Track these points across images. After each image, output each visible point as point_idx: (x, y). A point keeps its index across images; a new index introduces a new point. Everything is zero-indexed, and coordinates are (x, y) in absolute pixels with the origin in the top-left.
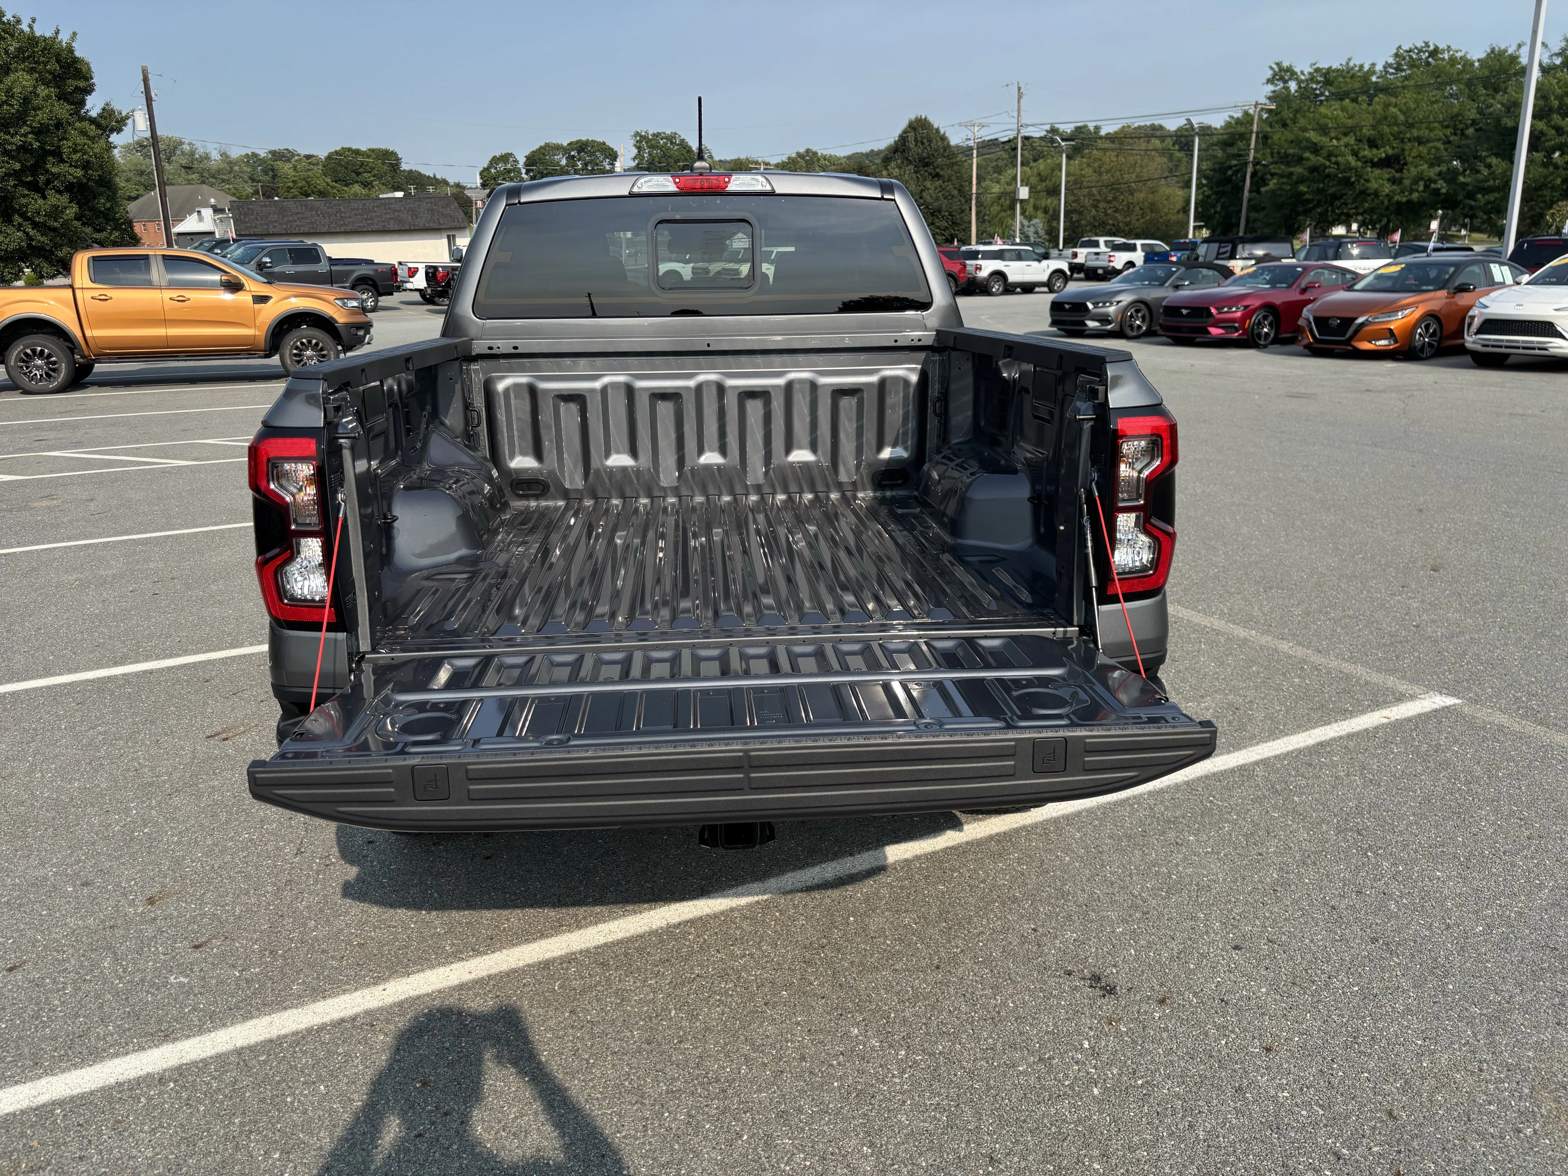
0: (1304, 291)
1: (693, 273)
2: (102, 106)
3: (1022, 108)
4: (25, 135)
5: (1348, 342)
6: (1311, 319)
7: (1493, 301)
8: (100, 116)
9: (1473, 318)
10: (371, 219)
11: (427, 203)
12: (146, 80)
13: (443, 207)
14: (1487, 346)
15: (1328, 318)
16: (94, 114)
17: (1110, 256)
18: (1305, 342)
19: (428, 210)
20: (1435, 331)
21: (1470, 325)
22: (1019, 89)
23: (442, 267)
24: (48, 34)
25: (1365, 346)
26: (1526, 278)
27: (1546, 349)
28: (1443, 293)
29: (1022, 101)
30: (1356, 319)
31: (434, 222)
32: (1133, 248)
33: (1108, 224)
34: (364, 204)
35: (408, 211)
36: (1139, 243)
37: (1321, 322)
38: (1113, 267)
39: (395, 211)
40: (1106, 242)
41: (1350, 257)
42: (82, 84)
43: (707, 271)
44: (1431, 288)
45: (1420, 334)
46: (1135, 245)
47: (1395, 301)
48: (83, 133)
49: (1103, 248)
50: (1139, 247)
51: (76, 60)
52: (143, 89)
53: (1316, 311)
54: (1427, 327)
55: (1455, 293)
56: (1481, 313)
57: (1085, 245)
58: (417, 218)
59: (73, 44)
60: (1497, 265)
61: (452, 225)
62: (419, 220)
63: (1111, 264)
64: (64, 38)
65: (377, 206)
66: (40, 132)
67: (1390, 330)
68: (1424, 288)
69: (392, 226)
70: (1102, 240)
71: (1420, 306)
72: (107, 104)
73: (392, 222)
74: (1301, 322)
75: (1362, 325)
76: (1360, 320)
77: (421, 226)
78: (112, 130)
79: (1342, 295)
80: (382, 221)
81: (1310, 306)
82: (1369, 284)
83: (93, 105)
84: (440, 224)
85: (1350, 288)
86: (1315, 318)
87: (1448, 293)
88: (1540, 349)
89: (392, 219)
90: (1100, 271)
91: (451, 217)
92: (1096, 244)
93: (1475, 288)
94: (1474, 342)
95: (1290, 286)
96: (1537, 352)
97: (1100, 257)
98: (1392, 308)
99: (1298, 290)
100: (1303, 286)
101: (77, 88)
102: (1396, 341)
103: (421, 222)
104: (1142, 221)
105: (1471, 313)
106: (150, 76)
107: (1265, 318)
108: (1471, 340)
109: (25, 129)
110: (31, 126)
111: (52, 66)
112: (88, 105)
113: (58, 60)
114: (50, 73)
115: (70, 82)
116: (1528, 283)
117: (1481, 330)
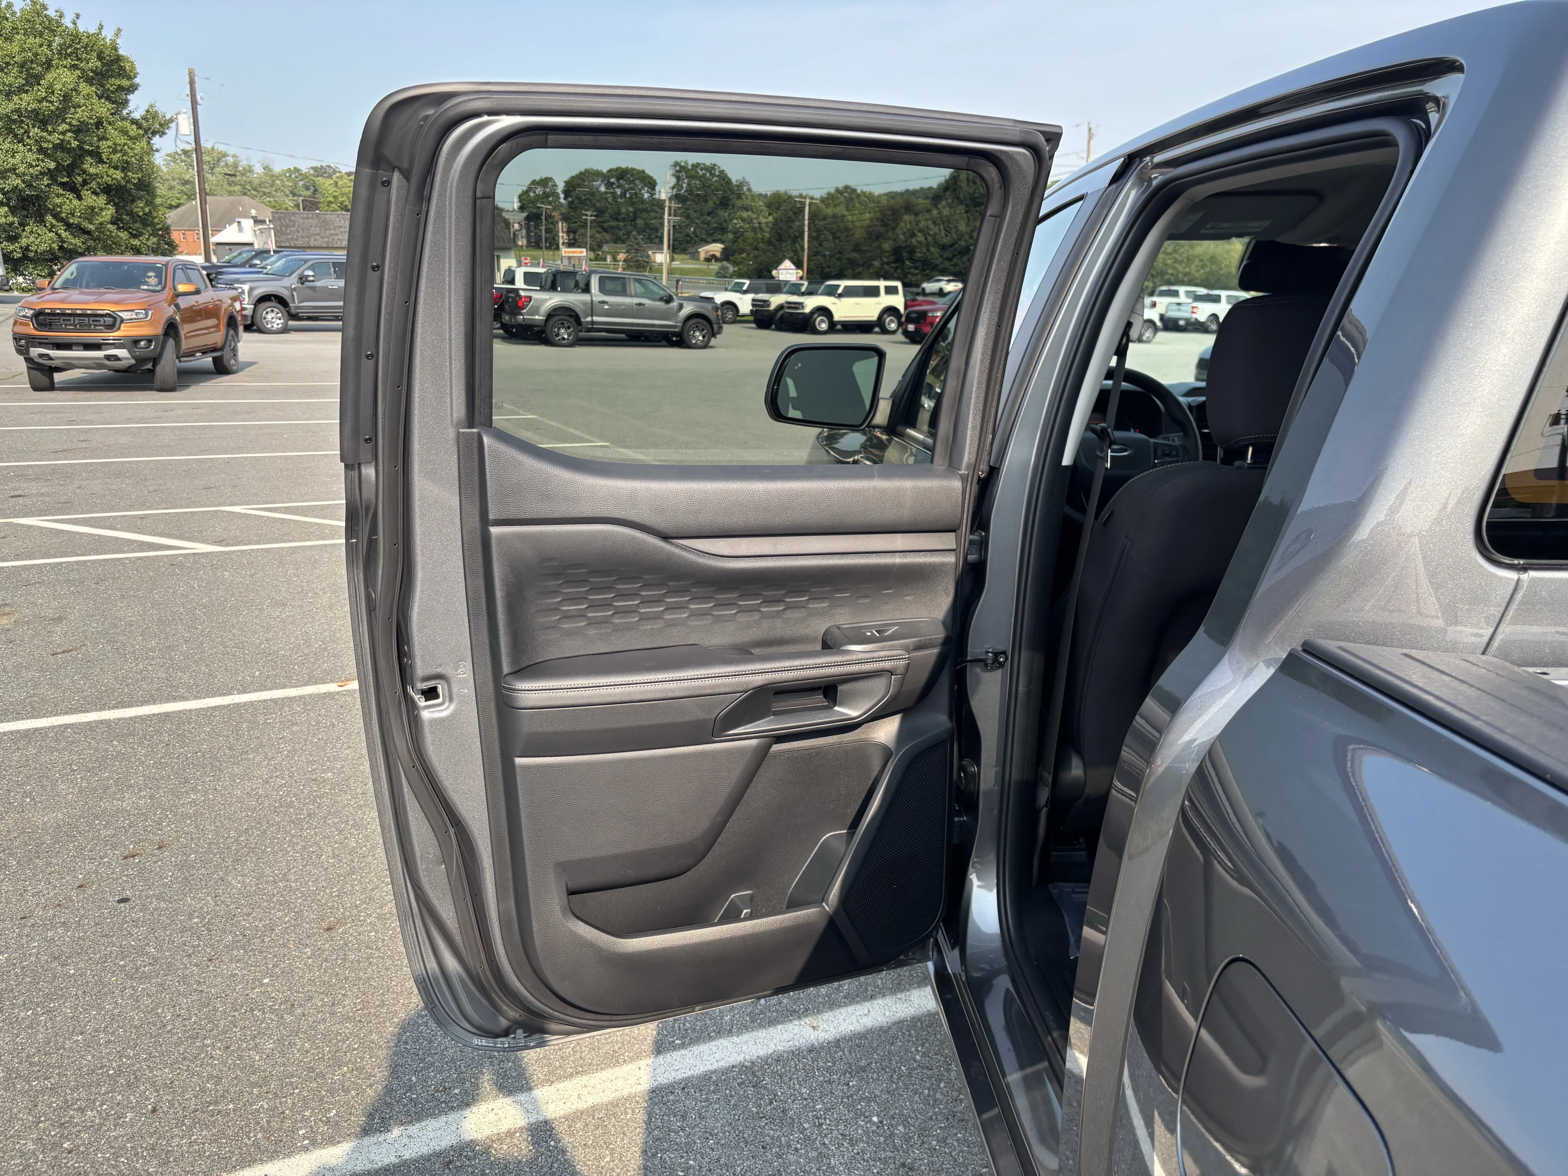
1: (753, 305)
2: (146, 107)
3: (1092, 150)
4: (64, 133)
8: (145, 118)
12: (192, 83)
16: (137, 115)
17: (1193, 307)
22: (1090, 129)
24: (92, 30)
29: (1092, 142)
32: (1216, 299)
38: (1196, 319)
40: (1187, 292)
42: (125, 83)
43: (766, 303)
48: (124, 132)
49: (1183, 298)
50: (1223, 299)
51: (120, 58)
52: (188, 92)
57: (1163, 294)
59: (118, 41)
63: (1194, 316)
64: (108, 34)
66: (79, 130)
70: (1182, 290)
72: (151, 106)
78: (154, 133)
83: (136, 106)
90: (1182, 323)
92: (1175, 294)
97: (1182, 308)
101: (120, 88)
106: (196, 79)
109: (64, 127)
110: (70, 124)
111: (94, 63)
112: (131, 106)
113: (100, 57)
114: (92, 71)
115: (112, 81)
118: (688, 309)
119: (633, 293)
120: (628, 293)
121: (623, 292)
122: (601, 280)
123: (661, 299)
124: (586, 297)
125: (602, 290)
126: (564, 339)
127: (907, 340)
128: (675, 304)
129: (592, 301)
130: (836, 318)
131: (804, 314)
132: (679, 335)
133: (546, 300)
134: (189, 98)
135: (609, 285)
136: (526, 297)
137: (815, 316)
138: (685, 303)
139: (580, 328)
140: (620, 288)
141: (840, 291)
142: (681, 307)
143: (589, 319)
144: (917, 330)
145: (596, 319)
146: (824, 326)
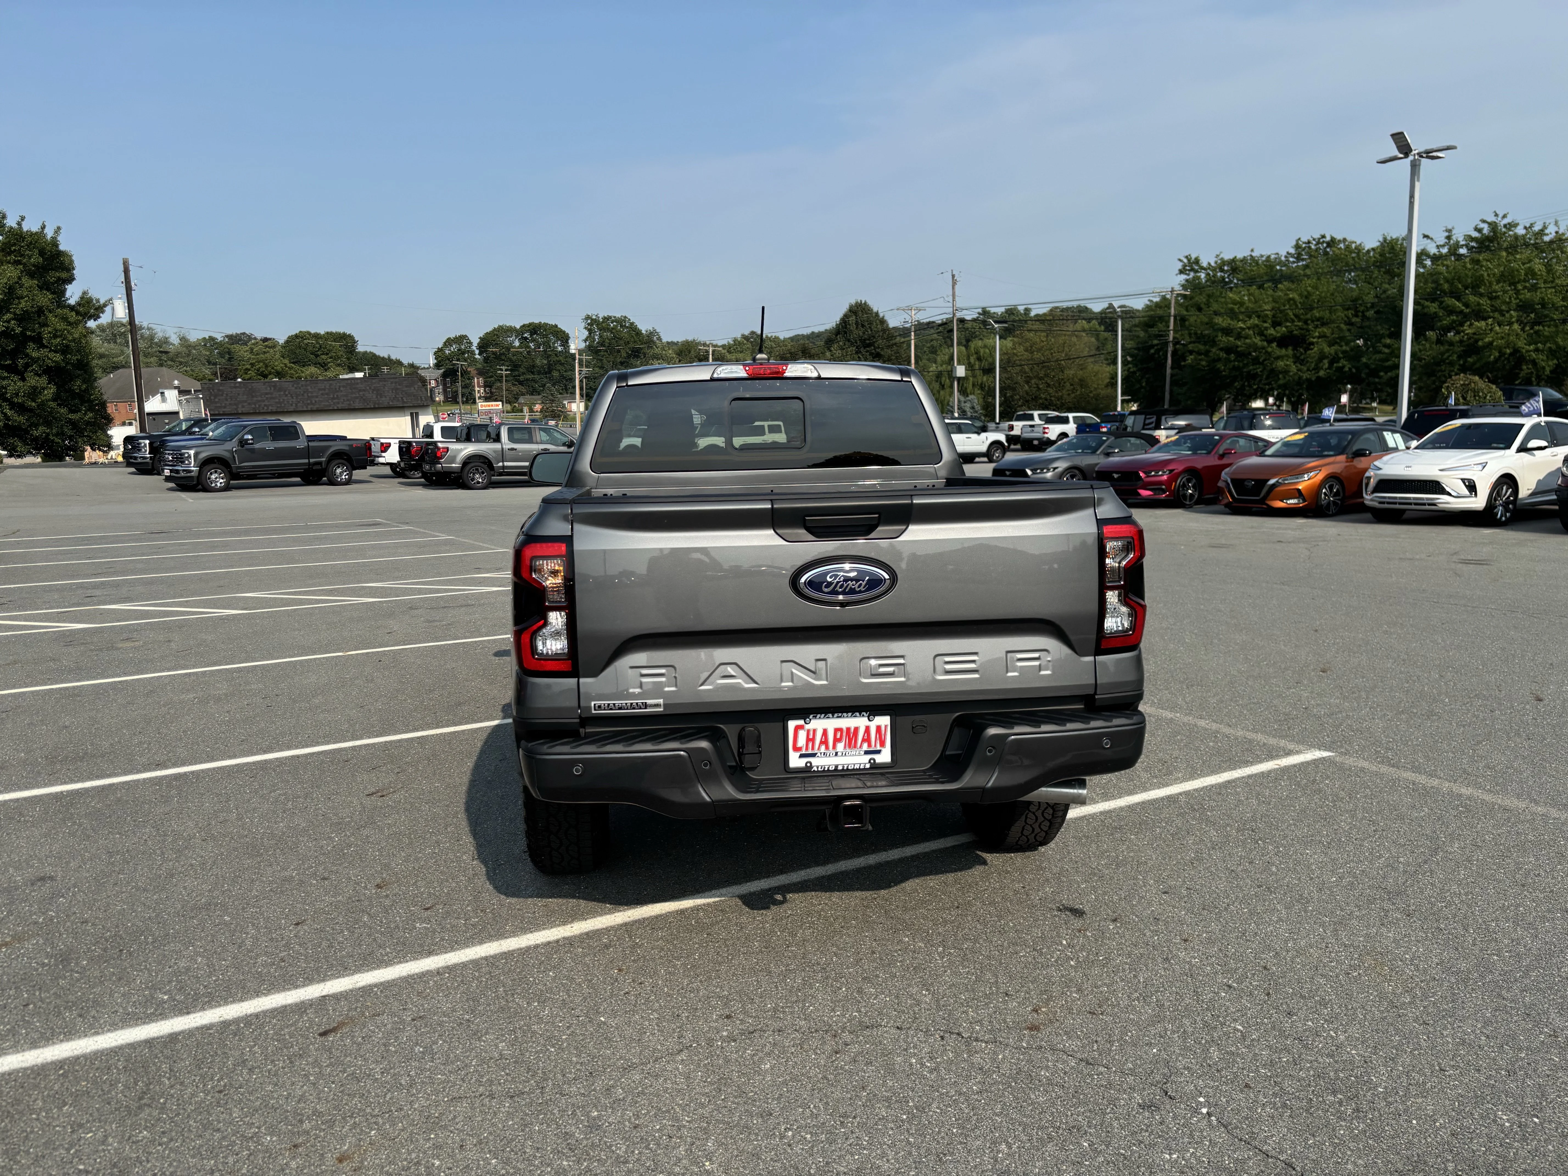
0: (1222, 457)
2: (80, 294)
3: (957, 294)
4: (8, 322)
5: (1263, 501)
6: (1229, 481)
7: (1385, 464)
8: (79, 304)
9: (1369, 478)
10: (338, 398)
11: (392, 383)
12: (126, 271)
13: (406, 387)
14: (1383, 503)
15: (1244, 480)
16: (72, 302)
17: (1044, 428)
18: (1225, 501)
19: (392, 389)
20: (1338, 490)
21: (1367, 485)
22: (953, 276)
23: (416, 442)
24: (35, 229)
25: (1279, 504)
26: (1415, 443)
27: (1434, 505)
28: (1342, 458)
29: (956, 287)
30: (1268, 480)
31: (398, 401)
32: (1065, 421)
33: (1041, 398)
34: (331, 385)
35: (373, 390)
36: (1071, 416)
37: (1238, 483)
38: (1048, 438)
39: (360, 391)
40: (1039, 415)
41: (1264, 427)
42: (64, 275)
44: (1331, 453)
45: (1325, 493)
46: (1067, 418)
47: (1302, 464)
48: (65, 319)
49: (1037, 421)
50: (1071, 420)
51: (60, 254)
52: (123, 279)
53: (1233, 473)
54: (1331, 488)
55: (1353, 458)
56: (1376, 475)
57: (1020, 418)
58: (381, 397)
59: (59, 239)
60: (1390, 433)
61: (415, 404)
62: (384, 399)
63: (1046, 435)
64: (49, 233)
65: (344, 386)
66: (23, 318)
67: (1299, 490)
68: (1326, 453)
69: (357, 405)
70: (1036, 414)
71: (1323, 469)
72: (84, 293)
73: (357, 400)
74: (1221, 484)
75: (1274, 486)
76: (1272, 482)
77: (386, 404)
78: (90, 318)
79: (1254, 460)
80: (348, 400)
81: (1227, 470)
82: (1277, 451)
83: (73, 294)
84: (404, 402)
85: (1262, 454)
86: (1232, 480)
87: (1347, 458)
88: (1429, 505)
89: (356, 398)
90: (1036, 442)
91: (414, 395)
92: (1031, 418)
93: (1370, 453)
94: (1372, 500)
95: (1209, 453)
96: (1427, 507)
97: (1035, 429)
98: (1299, 472)
99: (1216, 456)
100: (1221, 452)
101: (59, 279)
102: (1304, 500)
103: (385, 401)
104: (1073, 395)
105: (1367, 474)
106: (131, 268)
107: (1189, 481)
108: (1369, 498)
109: (8, 316)
110: (15, 314)
111: (36, 259)
112: (68, 294)
113: (42, 253)
114: (34, 266)
115: (52, 273)
116: (1416, 448)
117: (1377, 489)
119: (538, 440)
120: (534, 440)
121: (530, 441)
122: (510, 431)
123: (564, 445)
124: (497, 446)
125: (511, 439)
126: (478, 482)
129: (502, 449)
133: (461, 450)
134: (124, 285)
135: (517, 435)
136: (443, 448)
139: (492, 472)
140: (527, 437)
143: (501, 464)
145: (506, 464)
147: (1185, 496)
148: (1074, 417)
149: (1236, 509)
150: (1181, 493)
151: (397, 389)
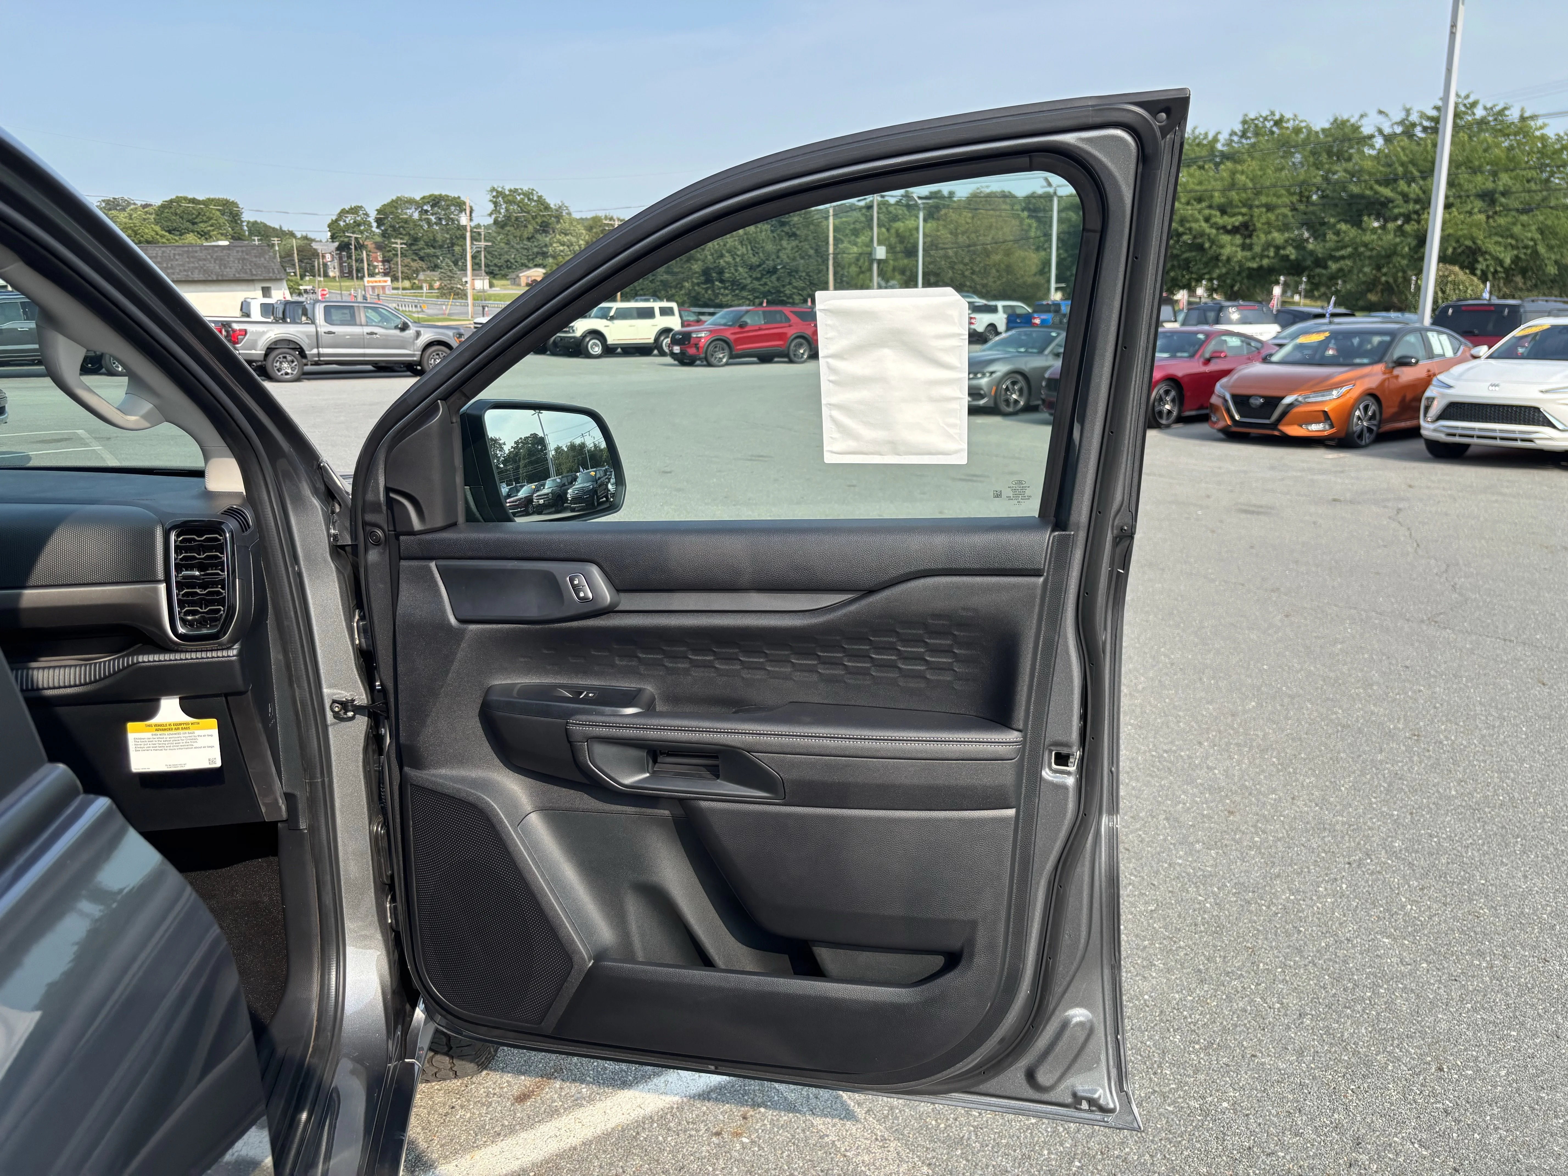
0: (1207, 362)
5: (1275, 425)
6: (1228, 397)
7: (1459, 378)
9: (1431, 400)
10: (172, 267)
11: (238, 252)
13: (256, 257)
14: (1454, 435)
15: (1249, 397)
17: (971, 318)
18: (1221, 424)
19: (239, 259)
20: (1374, 413)
21: (1427, 408)
25: (1293, 431)
26: (1483, 350)
27: (1531, 441)
28: (1379, 368)
30: (1282, 398)
31: (246, 273)
32: (993, 310)
34: (163, 252)
35: (215, 260)
36: (1000, 304)
37: (1241, 401)
38: (975, 330)
39: (200, 260)
44: (1365, 361)
45: (1359, 418)
46: (996, 307)
47: (1328, 377)
53: (1232, 387)
54: (1366, 408)
55: (1393, 367)
56: (1443, 395)
58: (225, 268)
60: (1435, 334)
61: (267, 276)
62: (228, 270)
63: (972, 326)
65: (179, 254)
67: (1325, 412)
68: (1358, 361)
69: (196, 276)
71: (1358, 383)
73: (197, 271)
74: (1214, 400)
75: (1291, 405)
76: (1288, 400)
77: (231, 276)
79: (1258, 369)
80: (185, 270)
81: (1224, 380)
82: (1288, 355)
84: (252, 275)
85: (1266, 360)
86: (1234, 397)
87: (1386, 368)
88: (1523, 440)
89: (196, 268)
91: (265, 267)
93: (1417, 362)
94: (1435, 430)
95: (1192, 356)
96: (1519, 444)
98: (1324, 386)
99: (1202, 360)
100: (1207, 355)
102: (1332, 426)
103: (230, 273)
104: (999, 282)
105: (1428, 393)
107: (1167, 392)
108: (1430, 428)
116: (1490, 357)
117: (1445, 415)
118: (427, 336)
119: (363, 322)
120: (358, 322)
121: (352, 322)
122: (327, 309)
123: (396, 327)
124: (311, 329)
125: (328, 319)
126: (287, 374)
127: (676, 362)
128: (411, 332)
129: (317, 332)
130: (610, 341)
131: (574, 337)
132: (420, 363)
133: (264, 333)
135: (336, 316)
136: (240, 330)
137: (588, 339)
138: (422, 330)
139: (304, 361)
140: (348, 317)
141: (612, 314)
142: (418, 334)
143: (315, 351)
144: (683, 353)
145: (322, 351)
146: (598, 350)
147: (1160, 413)
148: (1004, 307)
149: (1233, 435)
150: (1157, 409)
151: (244, 259)
